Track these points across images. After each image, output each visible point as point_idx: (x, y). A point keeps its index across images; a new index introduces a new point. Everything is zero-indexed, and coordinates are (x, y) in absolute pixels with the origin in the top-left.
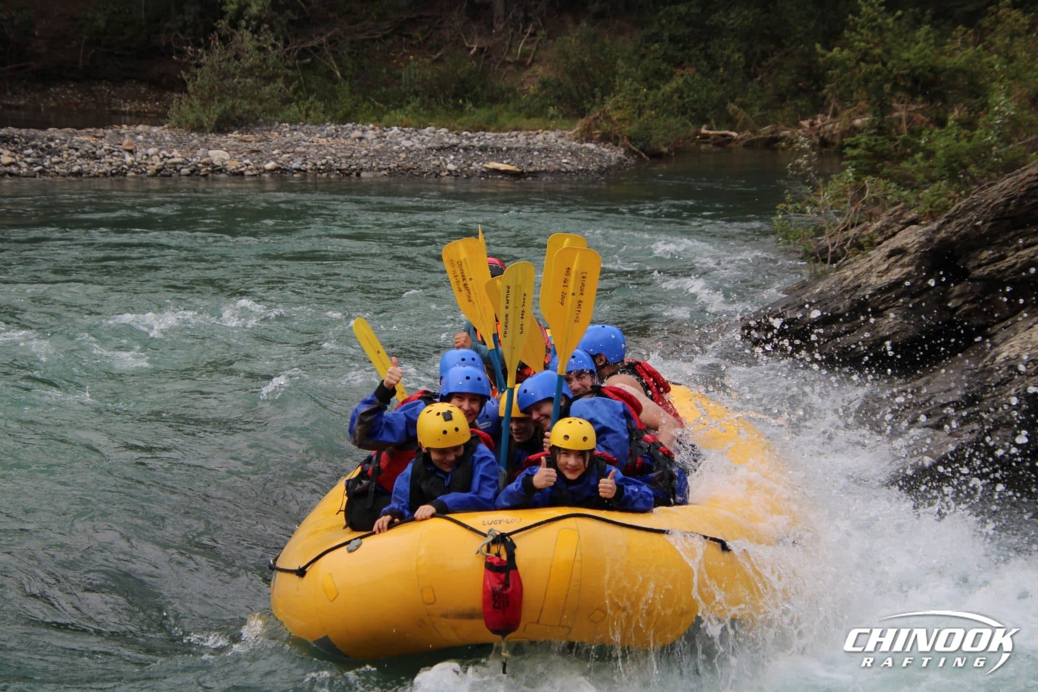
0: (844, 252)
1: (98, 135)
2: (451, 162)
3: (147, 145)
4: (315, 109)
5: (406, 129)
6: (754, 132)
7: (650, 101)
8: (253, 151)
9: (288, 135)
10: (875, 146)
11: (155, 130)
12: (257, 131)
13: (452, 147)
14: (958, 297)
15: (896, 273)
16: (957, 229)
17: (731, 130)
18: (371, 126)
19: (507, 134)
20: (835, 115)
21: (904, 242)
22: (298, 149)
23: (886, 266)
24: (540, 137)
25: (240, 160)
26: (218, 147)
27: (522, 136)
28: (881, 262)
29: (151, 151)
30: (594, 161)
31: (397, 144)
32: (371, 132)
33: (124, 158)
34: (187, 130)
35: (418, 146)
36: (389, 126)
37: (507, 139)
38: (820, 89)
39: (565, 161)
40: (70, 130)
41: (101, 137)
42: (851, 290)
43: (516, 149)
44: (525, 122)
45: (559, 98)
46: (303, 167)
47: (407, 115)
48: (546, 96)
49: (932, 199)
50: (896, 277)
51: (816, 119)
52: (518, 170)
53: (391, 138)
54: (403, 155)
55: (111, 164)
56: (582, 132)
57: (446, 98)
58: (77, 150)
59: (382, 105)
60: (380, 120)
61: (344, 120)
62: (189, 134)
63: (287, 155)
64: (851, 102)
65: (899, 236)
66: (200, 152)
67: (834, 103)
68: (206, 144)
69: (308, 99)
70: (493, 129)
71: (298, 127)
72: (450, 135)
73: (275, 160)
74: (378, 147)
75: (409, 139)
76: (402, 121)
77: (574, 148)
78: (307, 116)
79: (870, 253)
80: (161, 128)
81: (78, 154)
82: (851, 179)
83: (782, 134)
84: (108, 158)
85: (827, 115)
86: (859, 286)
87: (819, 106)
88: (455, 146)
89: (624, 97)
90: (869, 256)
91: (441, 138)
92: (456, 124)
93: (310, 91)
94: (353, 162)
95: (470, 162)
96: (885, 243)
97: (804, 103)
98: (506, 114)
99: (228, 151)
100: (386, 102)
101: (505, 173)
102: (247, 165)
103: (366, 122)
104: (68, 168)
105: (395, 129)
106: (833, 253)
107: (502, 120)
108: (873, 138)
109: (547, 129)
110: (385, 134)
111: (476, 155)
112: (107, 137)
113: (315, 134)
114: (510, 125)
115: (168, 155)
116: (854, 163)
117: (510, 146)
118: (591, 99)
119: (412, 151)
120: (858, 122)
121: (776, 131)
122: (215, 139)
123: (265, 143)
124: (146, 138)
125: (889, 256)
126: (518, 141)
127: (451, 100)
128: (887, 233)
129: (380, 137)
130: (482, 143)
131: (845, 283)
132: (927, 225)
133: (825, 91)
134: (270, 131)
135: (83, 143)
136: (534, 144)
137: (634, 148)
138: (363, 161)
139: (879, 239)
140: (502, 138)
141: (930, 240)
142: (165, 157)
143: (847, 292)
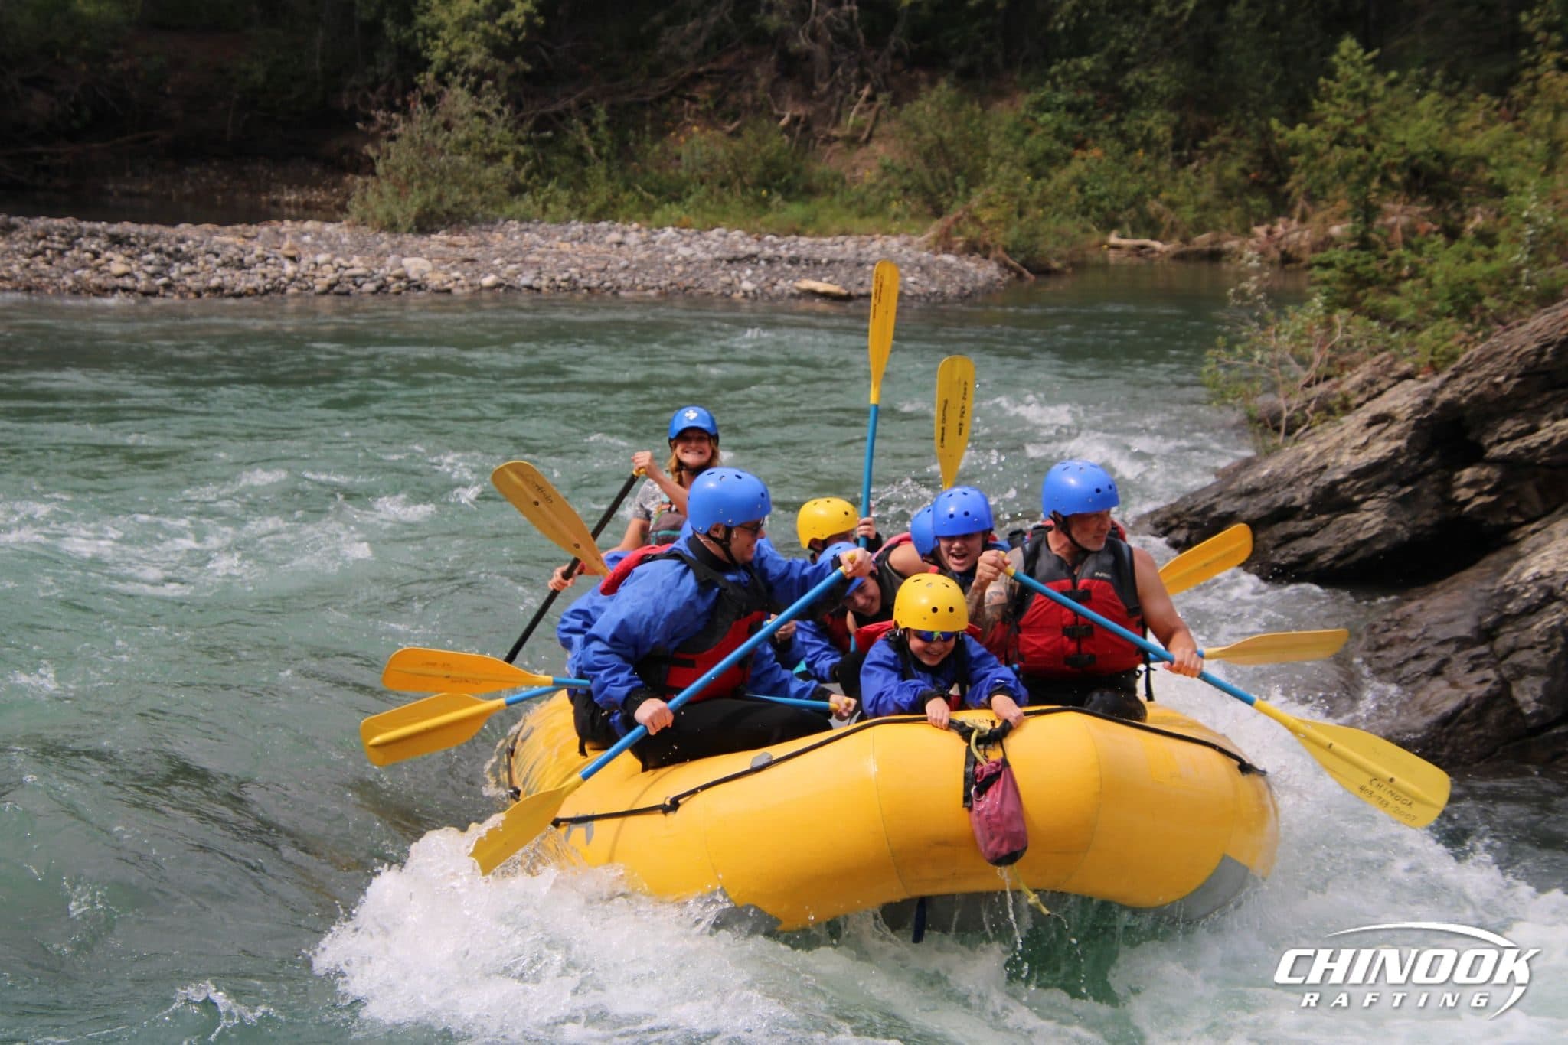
0: (1305, 420)
1: (248, 234)
2: (749, 278)
3: (315, 249)
4: (556, 201)
5: (685, 231)
6: (1186, 240)
7: (1036, 196)
8: (466, 260)
9: (516, 237)
10: (1354, 266)
11: (329, 228)
12: (474, 233)
13: (751, 258)
14: (1469, 485)
15: (1380, 450)
16: (1469, 387)
17: (1153, 238)
18: (635, 225)
19: (829, 240)
20: (1303, 219)
21: (1392, 404)
22: (530, 258)
23: (1364, 439)
24: (877, 245)
25: (447, 273)
26: (416, 253)
27: (851, 244)
28: (1358, 433)
29: (321, 258)
30: (953, 281)
31: (672, 252)
32: (634, 235)
33: (283, 267)
34: (374, 228)
35: (701, 255)
36: (660, 227)
37: (829, 247)
38: (1282, 181)
39: (910, 279)
40: (208, 227)
41: (252, 238)
42: (1313, 473)
43: (842, 261)
44: (856, 223)
45: (906, 190)
46: (536, 284)
47: (687, 211)
48: (888, 187)
49: (1435, 343)
50: (1379, 455)
51: (1274, 224)
52: (844, 292)
53: (664, 243)
54: (679, 269)
55: (264, 276)
56: (937, 240)
57: (744, 187)
58: (217, 255)
59: (652, 197)
60: (649, 219)
61: (597, 217)
62: (375, 235)
63: (514, 266)
64: (1328, 201)
65: (1386, 395)
66: (391, 260)
67: (1301, 204)
68: (399, 250)
69: (545, 185)
70: (810, 232)
71: (531, 226)
72: (748, 240)
73: (497, 272)
74: (643, 256)
75: (688, 245)
76: (680, 219)
77: (924, 262)
78: (545, 209)
79: (1344, 419)
80: (337, 225)
81: (218, 261)
82: (1321, 312)
83: (1226, 246)
84: (260, 268)
85: (1291, 218)
86: (1325, 467)
87: (1281, 206)
88: (754, 256)
89: (999, 189)
90: (1341, 424)
91: (734, 244)
92: (758, 225)
93: (550, 176)
94: (607, 277)
95: (774, 279)
96: (1368, 404)
97: (1259, 201)
98: (830, 211)
99: (430, 259)
100: (658, 193)
101: (826, 296)
102: (457, 279)
103: (629, 219)
104: (204, 281)
105: (669, 231)
106: (1290, 419)
107: (823, 219)
108: (1353, 253)
109: (888, 233)
110: (654, 237)
111: (784, 269)
112: (260, 238)
113: (554, 236)
114: (835, 227)
115: (345, 263)
116: (1325, 289)
117: (833, 257)
118: (950, 190)
119: (690, 263)
120: (1336, 230)
121: (1218, 241)
122: (411, 241)
123: (483, 248)
124: (316, 239)
125: (1369, 425)
126: (845, 251)
127: (750, 190)
128: (1371, 390)
129: (647, 243)
130: (792, 253)
131: (1305, 462)
132: (1425, 381)
133: (1289, 185)
134: (491, 231)
135: (225, 246)
136: (868, 254)
137: (1011, 262)
138: (621, 276)
139: (1360, 399)
140: (822, 245)
141: (1428, 403)
142: (340, 266)
143: (1307, 475)
